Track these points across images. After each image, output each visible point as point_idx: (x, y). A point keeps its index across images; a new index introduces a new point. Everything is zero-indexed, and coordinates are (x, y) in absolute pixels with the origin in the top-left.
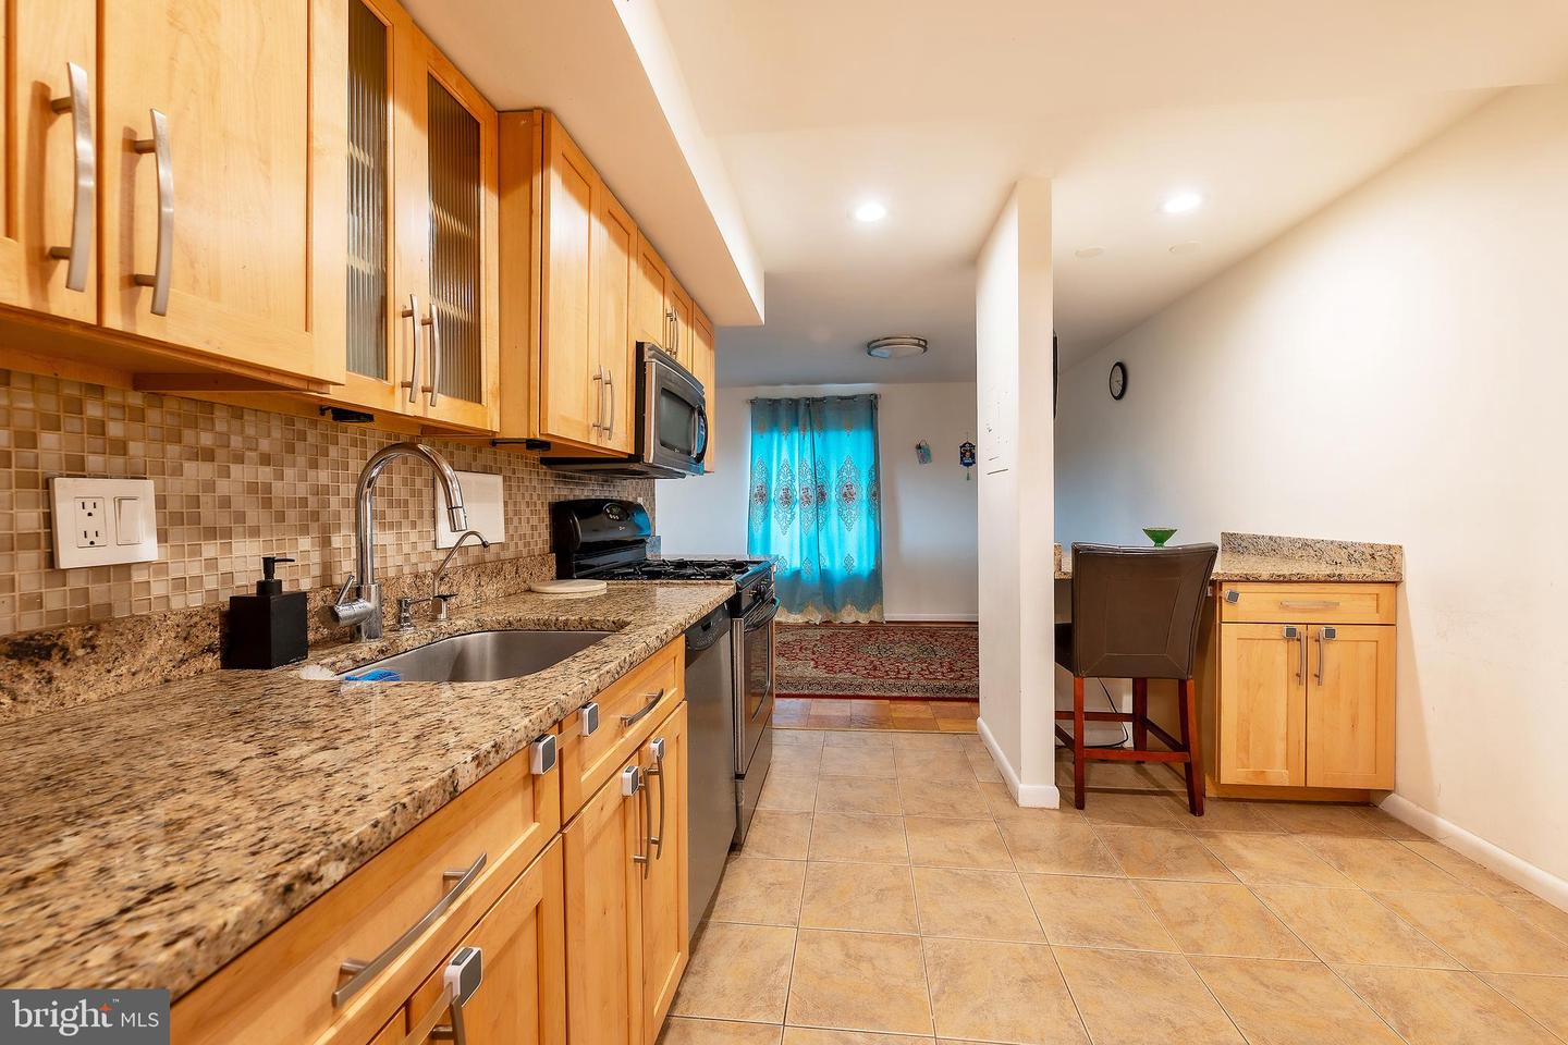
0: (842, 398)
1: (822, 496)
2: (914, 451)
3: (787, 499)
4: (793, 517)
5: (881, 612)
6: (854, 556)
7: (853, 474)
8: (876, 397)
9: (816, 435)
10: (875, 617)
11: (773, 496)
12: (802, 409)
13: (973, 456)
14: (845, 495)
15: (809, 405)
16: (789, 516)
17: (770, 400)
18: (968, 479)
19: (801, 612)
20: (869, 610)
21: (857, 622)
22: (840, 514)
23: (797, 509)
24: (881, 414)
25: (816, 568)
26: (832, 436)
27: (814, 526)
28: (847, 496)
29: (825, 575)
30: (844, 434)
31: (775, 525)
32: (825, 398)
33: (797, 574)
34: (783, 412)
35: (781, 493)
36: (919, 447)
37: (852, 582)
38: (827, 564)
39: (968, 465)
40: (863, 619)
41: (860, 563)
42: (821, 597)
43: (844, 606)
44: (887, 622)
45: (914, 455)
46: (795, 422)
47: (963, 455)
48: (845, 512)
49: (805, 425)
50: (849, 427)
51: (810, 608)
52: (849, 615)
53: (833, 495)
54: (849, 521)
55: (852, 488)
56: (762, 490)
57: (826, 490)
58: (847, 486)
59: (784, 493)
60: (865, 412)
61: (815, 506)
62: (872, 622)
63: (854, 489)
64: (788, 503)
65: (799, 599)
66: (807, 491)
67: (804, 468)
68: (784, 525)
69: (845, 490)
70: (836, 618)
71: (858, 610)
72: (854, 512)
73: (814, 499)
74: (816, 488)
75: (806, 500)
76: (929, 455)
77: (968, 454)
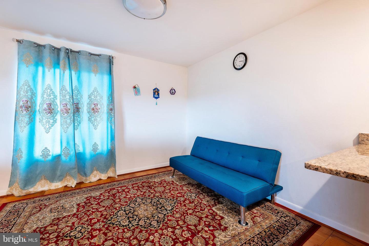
0: (91, 54)
1: (77, 109)
2: (132, 89)
3: (51, 110)
4: (55, 121)
5: (115, 171)
6: (99, 143)
7: (98, 98)
8: (113, 58)
9: (73, 73)
10: (111, 174)
11: (38, 108)
12: (62, 54)
13: (158, 94)
14: (93, 109)
15: (68, 53)
16: (51, 121)
17: (35, 44)
18: (156, 104)
19: (61, 180)
20: (107, 171)
21: (100, 179)
22: (90, 120)
23: (58, 117)
24: (115, 68)
25: (72, 153)
26: (85, 75)
27: (71, 127)
28: (94, 110)
29: (79, 157)
30: (93, 75)
31: (39, 128)
32: (80, 52)
33: (58, 157)
34: (46, 53)
35: (45, 106)
36: (135, 87)
37: (97, 157)
38: (81, 149)
39: (156, 98)
40: (104, 177)
41: (102, 146)
42: (76, 170)
43: (92, 172)
44: (118, 176)
45: (132, 90)
46: (57, 63)
47: (154, 93)
48: (93, 119)
49: (65, 65)
50: (96, 72)
51: (68, 177)
52: (94, 178)
53: (84, 109)
54: (96, 124)
55: (97, 106)
56: (27, 103)
57: (80, 106)
58: (94, 104)
59: (47, 106)
60: (105, 65)
61: (72, 115)
62: (109, 178)
63: (99, 106)
64: (50, 113)
65: (58, 173)
66: (67, 106)
67: (64, 91)
68: (48, 127)
69: (93, 106)
70: (86, 180)
71: (100, 172)
72: (98, 119)
73: (71, 111)
74: (73, 104)
75: (65, 111)
76: (139, 92)
77: (156, 93)
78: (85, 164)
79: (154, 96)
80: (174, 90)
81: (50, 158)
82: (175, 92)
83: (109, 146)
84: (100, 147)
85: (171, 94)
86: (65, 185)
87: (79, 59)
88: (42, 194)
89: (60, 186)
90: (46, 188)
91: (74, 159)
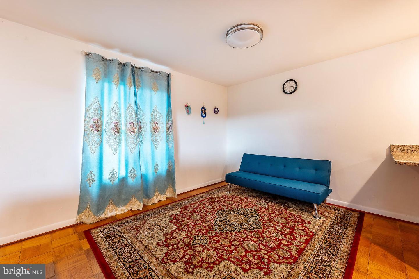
0: (152, 71)
1: (140, 129)
2: (184, 108)
3: (117, 130)
4: (121, 141)
5: (173, 191)
6: (159, 164)
7: (159, 116)
8: (170, 75)
10: (169, 195)
12: (129, 71)
16: (118, 141)
17: (103, 57)
18: (204, 123)
19: (126, 204)
20: (166, 192)
21: (160, 201)
22: (152, 139)
23: (123, 137)
25: (139, 174)
26: (147, 93)
28: (155, 129)
29: (144, 177)
30: (153, 92)
31: (107, 149)
32: (142, 68)
33: (123, 180)
34: (113, 69)
35: (113, 125)
36: (187, 106)
37: (158, 178)
38: (143, 171)
39: (204, 117)
40: (163, 198)
41: (162, 166)
42: (141, 192)
43: (154, 194)
44: (177, 195)
47: (202, 112)
48: (154, 139)
50: (156, 90)
51: (133, 200)
52: (156, 199)
53: (148, 128)
54: (156, 144)
55: (157, 125)
56: (98, 122)
57: (142, 125)
58: (155, 123)
59: (115, 125)
60: (165, 83)
61: (137, 135)
62: (167, 198)
63: (159, 125)
64: (117, 132)
65: (123, 197)
66: (133, 125)
67: (131, 110)
68: (115, 147)
69: (154, 125)
70: (149, 202)
71: (160, 194)
72: (158, 138)
73: (137, 130)
74: (138, 123)
75: (132, 130)
76: (190, 110)
77: (204, 112)
78: (147, 186)
79: (202, 115)
80: (217, 109)
81: (116, 181)
82: (218, 111)
83: (167, 166)
84: (159, 168)
85: (215, 113)
86: (130, 208)
87: (141, 76)
88: (113, 219)
89: (126, 211)
90: (113, 213)
91: (140, 181)
